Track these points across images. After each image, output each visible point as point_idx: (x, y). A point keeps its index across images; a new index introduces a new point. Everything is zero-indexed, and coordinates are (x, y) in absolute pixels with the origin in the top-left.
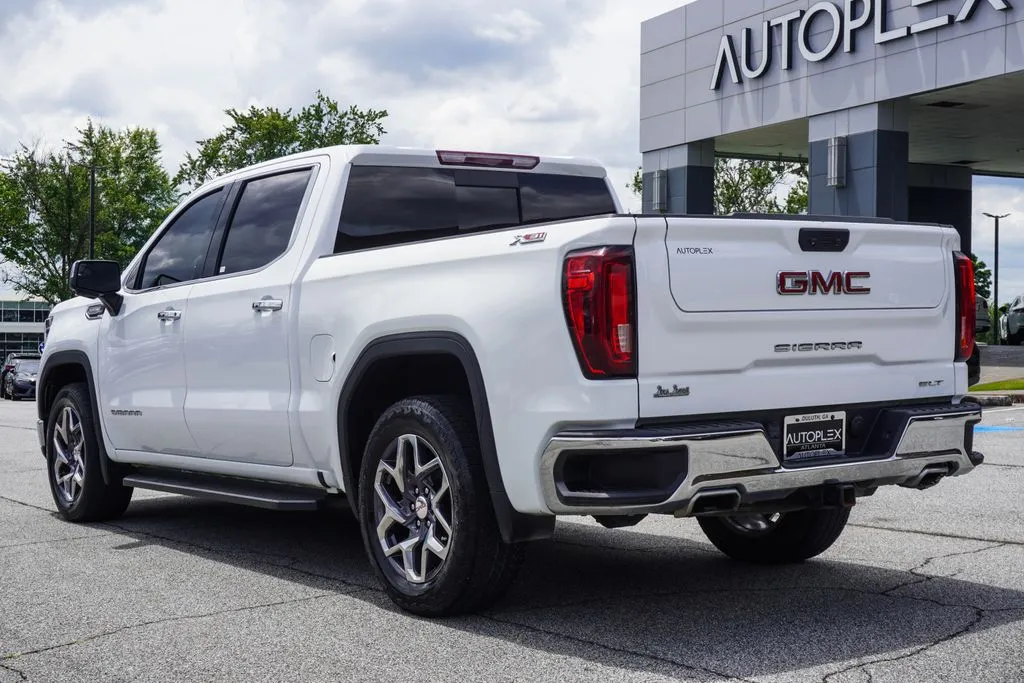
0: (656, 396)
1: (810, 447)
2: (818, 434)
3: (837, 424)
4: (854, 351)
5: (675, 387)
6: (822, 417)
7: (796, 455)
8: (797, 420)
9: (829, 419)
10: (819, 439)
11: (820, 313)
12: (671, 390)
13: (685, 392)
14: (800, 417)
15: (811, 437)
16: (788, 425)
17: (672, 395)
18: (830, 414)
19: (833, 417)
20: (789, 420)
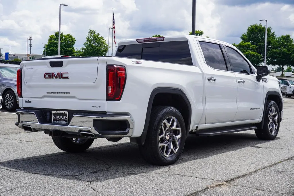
0: (25, 102)
1: (59, 120)
2: (61, 117)
3: (66, 115)
4: (68, 95)
5: (29, 100)
6: (61, 112)
7: (55, 121)
8: (55, 112)
9: (63, 113)
10: (61, 118)
11: (56, 84)
12: (28, 101)
13: (30, 102)
14: (56, 111)
15: (59, 117)
16: (53, 113)
17: (28, 102)
18: (64, 112)
19: (64, 113)
20: (53, 112)
